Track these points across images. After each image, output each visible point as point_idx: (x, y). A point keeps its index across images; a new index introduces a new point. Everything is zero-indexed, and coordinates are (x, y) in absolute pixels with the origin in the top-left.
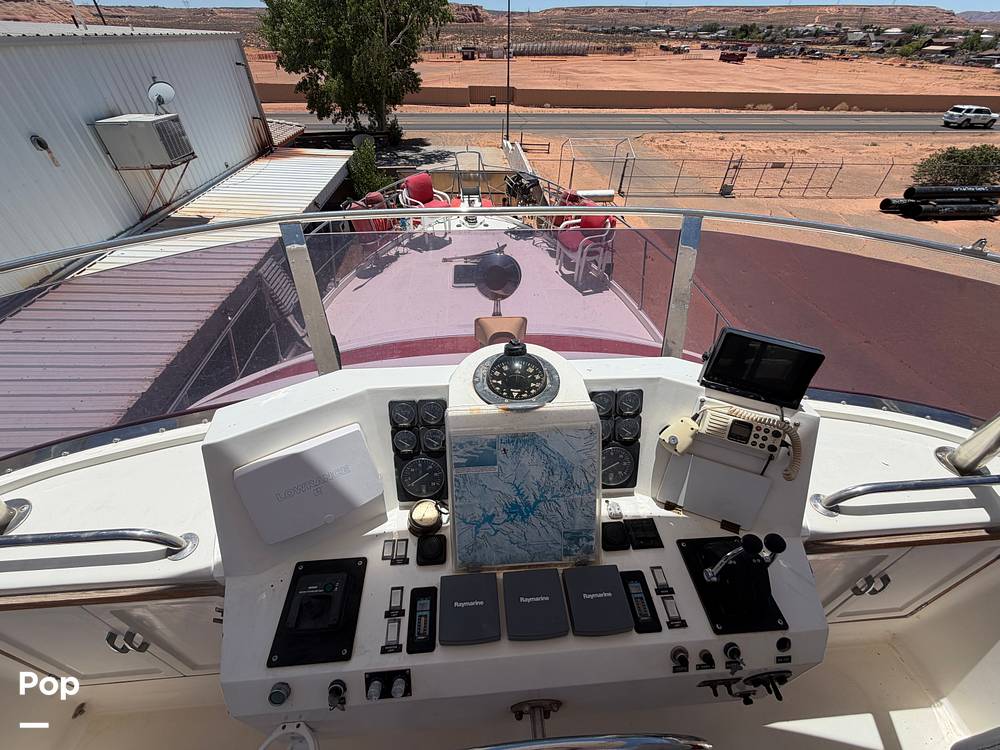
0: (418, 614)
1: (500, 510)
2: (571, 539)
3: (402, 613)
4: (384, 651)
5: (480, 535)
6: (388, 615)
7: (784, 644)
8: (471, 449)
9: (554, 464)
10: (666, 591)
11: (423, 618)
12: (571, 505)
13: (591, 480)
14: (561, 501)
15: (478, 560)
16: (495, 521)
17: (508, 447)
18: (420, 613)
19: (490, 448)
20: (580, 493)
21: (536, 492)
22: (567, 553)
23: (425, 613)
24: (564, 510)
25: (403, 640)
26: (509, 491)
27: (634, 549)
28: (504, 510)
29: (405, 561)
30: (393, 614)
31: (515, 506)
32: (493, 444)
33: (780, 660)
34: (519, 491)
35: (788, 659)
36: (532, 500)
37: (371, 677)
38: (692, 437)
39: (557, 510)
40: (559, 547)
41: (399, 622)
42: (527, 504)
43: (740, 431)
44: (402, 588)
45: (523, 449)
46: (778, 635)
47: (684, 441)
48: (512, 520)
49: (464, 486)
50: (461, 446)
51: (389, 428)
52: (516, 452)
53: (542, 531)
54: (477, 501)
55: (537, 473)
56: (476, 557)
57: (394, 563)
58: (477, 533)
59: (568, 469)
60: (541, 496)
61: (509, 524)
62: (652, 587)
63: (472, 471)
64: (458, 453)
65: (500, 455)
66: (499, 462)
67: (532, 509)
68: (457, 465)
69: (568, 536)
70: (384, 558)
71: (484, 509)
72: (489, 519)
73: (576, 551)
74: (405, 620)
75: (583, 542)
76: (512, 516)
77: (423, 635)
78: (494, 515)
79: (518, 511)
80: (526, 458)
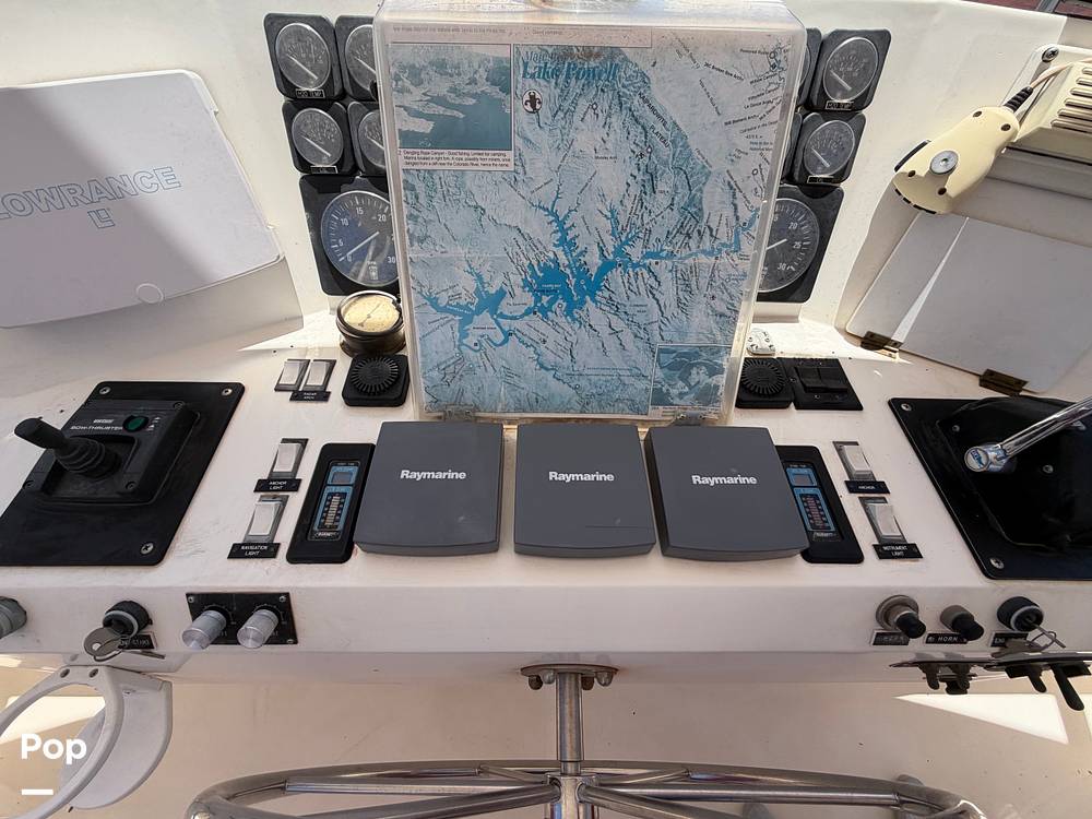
0: (328, 490)
1: (517, 279)
2: (670, 367)
3: (293, 484)
4: (237, 552)
5: (471, 340)
6: (262, 486)
8: (442, 87)
10: (870, 487)
11: (336, 500)
13: (745, 214)
14: (663, 268)
15: (469, 398)
16: (505, 307)
17: (546, 91)
18: (333, 489)
19: (495, 92)
20: (710, 253)
21: (608, 239)
22: (660, 398)
23: (343, 489)
24: (669, 291)
25: (285, 536)
27: (798, 408)
28: (526, 284)
29: (322, 395)
30: (274, 486)
32: (501, 78)
34: (565, 232)
36: (594, 260)
37: (200, 603)
39: (651, 291)
40: (642, 384)
41: (284, 501)
42: (581, 271)
44: (304, 443)
45: (583, 104)
47: (974, 161)
48: (544, 311)
49: (431, 207)
50: (415, 74)
51: (280, 104)
52: (564, 111)
53: (611, 343)
54: (461, 252)
55: (614, 178)
56: (461, 392)
57: (298, 396)
58: (464, 335)
60: (618, 251)
61: (535, 320)
62: (838, 477)
63: (449, 161)
64: (408, 100)
66: (517, 141)
67: (592, 285)
68: (409, 140)
69: (667, 359)
70: (279, 388)
71: (479, 277)
73: (681, 395)
74: (297, 501)
75: (699, 376)
76: (545, 299)
77: (332, 528)
78: (501, 294)
80: (587, 135)
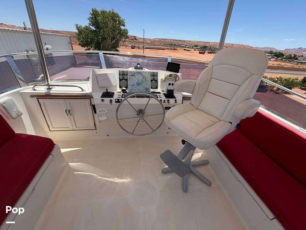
1: (136, 84)
4: (118, 97)
7: (176, 100)
9: (144, 77)
10: (160, 96)
12: (146, 84)
18: (123, 96)
19: (134, 74)
21: (141, 81)
26: (137, 81)
27: (156, 93)
29: (121, 93)
31: (138, 83)
33: (175, 102)
35: (176, 102)
37: (116, 99)
38: (165, 78)
39: (144, 84)
40: (144, 91)
42: (140, 83)
43: (170, 75)
45: (139, 74)
46: (175, 99)
47: (164, 79)
50: (130, 73)
51: (119, 75)
53: (142, 88)
55: (141, 78)
57: (119, 93)
59: (146, 78)
61: (137, 86)
62: (158, 96)
63: (131, 77)
65: (136, 75)
68: (129, 76)
69: (146, 89)
70: (117, 93)
72: (134, 85)
74: (121, 96)
75: (148, 90)
79: (138, 84)
80: (139, 76)
